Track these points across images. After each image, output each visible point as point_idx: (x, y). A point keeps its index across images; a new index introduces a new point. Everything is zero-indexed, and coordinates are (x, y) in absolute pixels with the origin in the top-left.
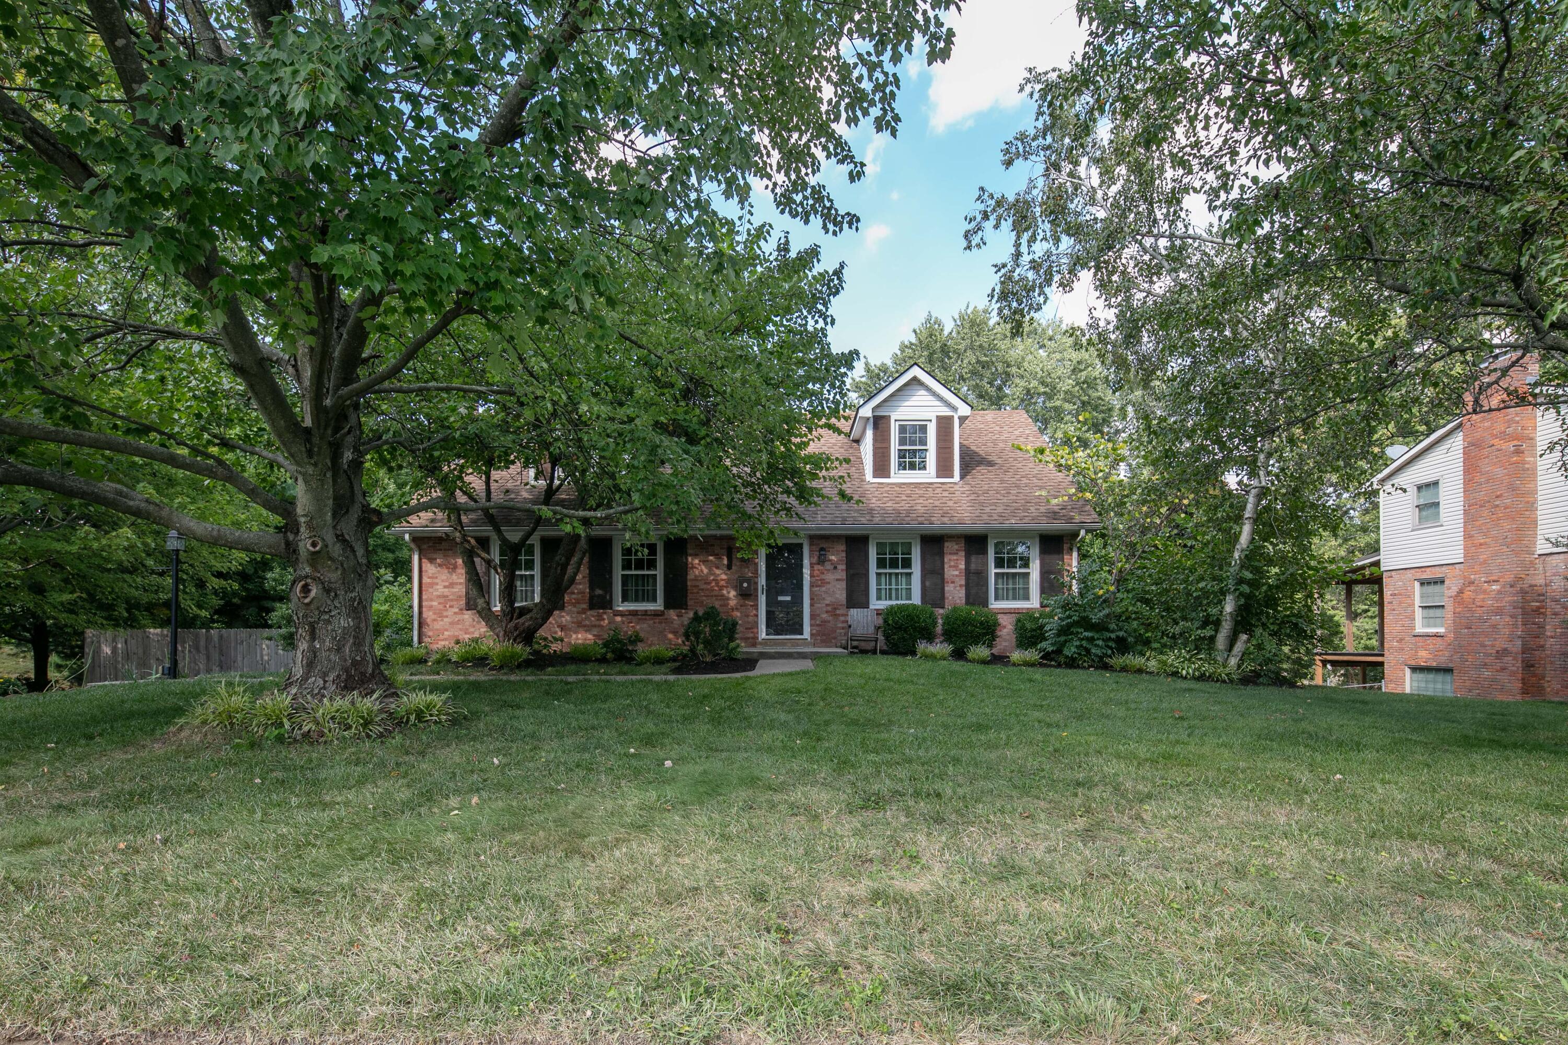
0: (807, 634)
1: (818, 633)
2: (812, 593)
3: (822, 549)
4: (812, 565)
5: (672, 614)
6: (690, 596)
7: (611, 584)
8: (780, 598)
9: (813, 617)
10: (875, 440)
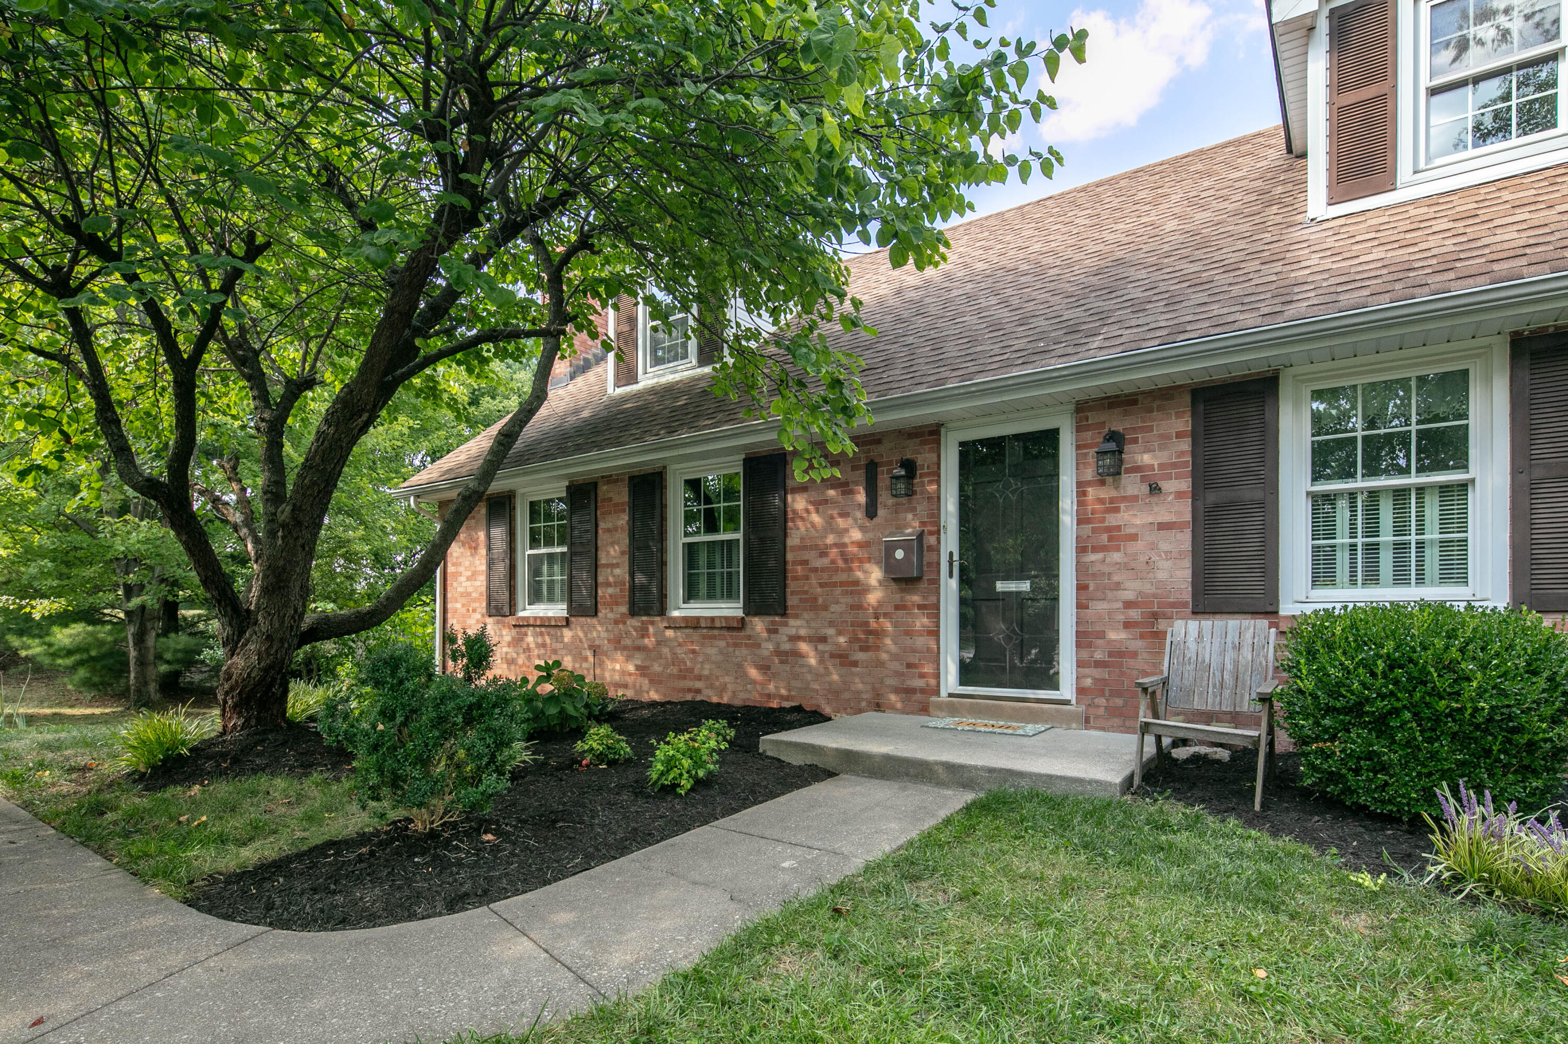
0: (1067, 690)
1: (1100, 688)
2: (1081, 568)
3: (1113, 436)
4: (1081, 486)
5: (759, 625)
6: (792, 586)
7: (663, 564)
8: (1001, 586)
9: (1083, 639)
10: (1338, 85)
